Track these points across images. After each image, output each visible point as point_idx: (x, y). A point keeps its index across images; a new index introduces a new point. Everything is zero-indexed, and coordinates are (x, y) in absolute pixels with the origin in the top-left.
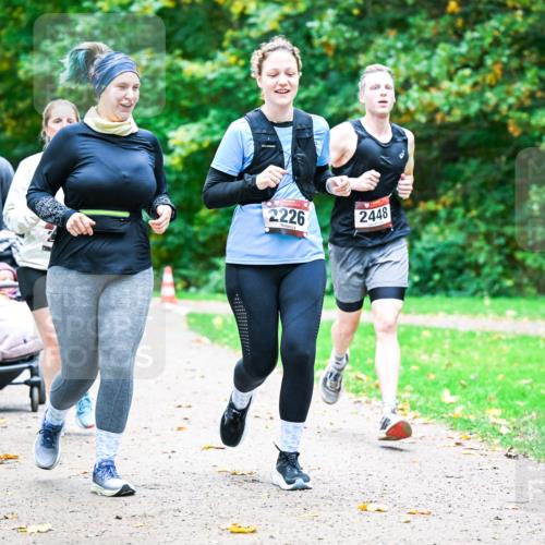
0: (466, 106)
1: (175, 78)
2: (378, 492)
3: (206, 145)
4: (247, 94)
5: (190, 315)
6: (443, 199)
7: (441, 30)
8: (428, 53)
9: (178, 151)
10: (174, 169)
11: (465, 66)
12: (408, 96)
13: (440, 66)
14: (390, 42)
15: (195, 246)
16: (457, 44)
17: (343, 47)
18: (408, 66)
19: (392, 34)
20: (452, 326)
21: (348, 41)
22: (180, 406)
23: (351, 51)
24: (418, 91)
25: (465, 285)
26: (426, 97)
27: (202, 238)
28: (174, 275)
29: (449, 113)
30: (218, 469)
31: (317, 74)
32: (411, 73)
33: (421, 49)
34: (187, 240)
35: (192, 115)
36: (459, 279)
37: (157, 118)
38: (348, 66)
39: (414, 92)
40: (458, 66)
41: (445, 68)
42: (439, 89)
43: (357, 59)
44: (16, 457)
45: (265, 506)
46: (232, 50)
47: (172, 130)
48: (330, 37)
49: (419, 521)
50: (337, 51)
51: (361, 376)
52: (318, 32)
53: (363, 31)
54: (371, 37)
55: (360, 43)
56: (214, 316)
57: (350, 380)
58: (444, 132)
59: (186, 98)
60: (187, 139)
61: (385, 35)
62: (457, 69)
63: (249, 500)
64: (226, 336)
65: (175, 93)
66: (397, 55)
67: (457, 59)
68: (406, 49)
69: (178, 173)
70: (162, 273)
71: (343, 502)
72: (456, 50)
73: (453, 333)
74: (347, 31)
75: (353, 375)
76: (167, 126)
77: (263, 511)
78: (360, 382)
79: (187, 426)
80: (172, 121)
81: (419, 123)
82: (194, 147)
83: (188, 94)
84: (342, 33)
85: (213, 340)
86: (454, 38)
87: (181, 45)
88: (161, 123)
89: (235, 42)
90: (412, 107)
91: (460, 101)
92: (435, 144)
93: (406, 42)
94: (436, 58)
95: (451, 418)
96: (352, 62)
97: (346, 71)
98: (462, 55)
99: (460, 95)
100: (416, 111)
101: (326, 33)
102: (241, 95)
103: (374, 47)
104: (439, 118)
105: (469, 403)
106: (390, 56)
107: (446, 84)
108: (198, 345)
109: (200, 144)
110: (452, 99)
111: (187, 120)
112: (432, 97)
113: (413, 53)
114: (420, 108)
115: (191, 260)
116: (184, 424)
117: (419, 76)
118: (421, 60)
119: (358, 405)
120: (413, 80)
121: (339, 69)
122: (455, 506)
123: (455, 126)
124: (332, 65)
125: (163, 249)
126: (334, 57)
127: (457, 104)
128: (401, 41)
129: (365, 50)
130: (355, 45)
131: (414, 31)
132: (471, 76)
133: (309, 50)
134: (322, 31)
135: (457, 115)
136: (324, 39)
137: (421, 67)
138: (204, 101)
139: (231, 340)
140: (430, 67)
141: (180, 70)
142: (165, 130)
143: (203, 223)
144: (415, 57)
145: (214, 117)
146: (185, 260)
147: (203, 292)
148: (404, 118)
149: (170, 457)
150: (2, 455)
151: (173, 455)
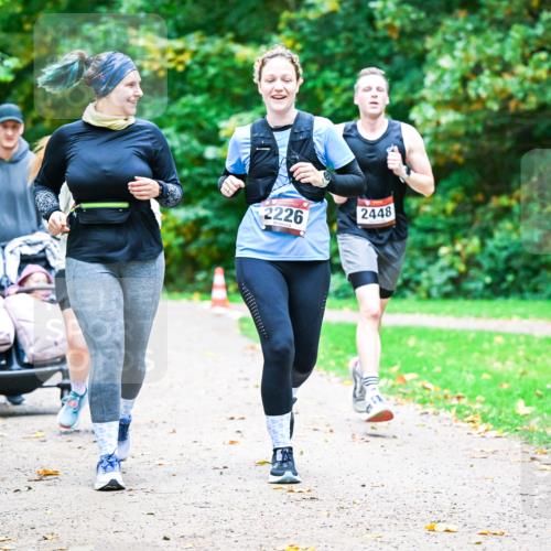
0: (542, 92)
1: (227, 63)
2: (447, 511)
6: (517, 193)
7: (514, 10)
8: (500, 35)
11: (541, 49)
12: (479, 82)
13: (514, 50)
14: (459, 23)
16: (533, 26)
17: (408, 29)
18: (479, 50)
19: (462, 14)
20: (527, 331)
21: (415, 22)
22: (232, 418)
23: (418, 34)
24: (489, 77)
25: (540, 287)
26: (499, 83)
28: (226, 276)
29: (524, 100)
31: (380, 59)
32: (482, 57)
33: (493, 32)
35: (245, 104)
36: (534, 281)
37: (207, 106)
38: (414, 49)
39: (486, 78)
40: (533, 48)
41: (519, 51)
42: (513, 74)
43: (423, 42)
44: (56, 473)
45: (324, 526)
46: (288, 33)
47: (222, 119)
48: (394, 18)
49: (490, 542)
50: (402, 33)
51: (428, 385)
52: (381, 13)
53: (429, 12)
54: (439, 18)
55: (427, 25)
57: (416, 390)
58: (519, 121)
59: (238, 85)
61: (454, 15)
62: (532, 53)
63: (306, 519)
65: (227, 79)
66: (467, 37)
67: (532, 41)
68: (477, 31)
70: (213, 274)
71: (408, 522)
72: (531, 32)
73: (529, 339)
74: (413, 12)
75: (419, 384)
76: (218, 115)
77: (322, 531)
78: (427, 392)
79: (240, 440)
80: (224, 110)
81: (491, 111)
83: (240, 81)
84: (408, 14)
86: (530, 19)
87: (232, 28)
88: (212, 113)
89: (291, 24)
90: (483, 94)
91: (535, 86)
92: (509, 134)
93: (477, 23)
94: (509, 40)
95: (526, 431)
96: (418, 45)
97: (412, 56)
98: (537, 37)
99: (535, 80)
100: (488, 98)
101: (390, 14)
103: (442, 29)
104: (512, 105)
105: (545, 415)
106: (460, 39)
107: (520, 69)
108: (250, 352)
110: (527, 85)
111: (239, 109)
112: (505, 83)
113: (485, 36)
114: (493, 95)
116: (236, 437)
117: (491, 60)
118: (494, 43)
119: (425, 416)
120: (484, 65)
121: (404, 53)
122: (531, 526)
123: (531, 114)
124: (396, 49)
125: (214, 248)
126: (399, 40)
127: (532, 90)
128: (472, 22)
129: (432, 32)
130: (422, 27)
131: (485, 11)
132: (547, 60)
133: (371, 33)
134: (386, 12)
135: (533, 102)
136: (388, 20)
137: (493, 50)
140: (503, 50)
141: (232, 55)
142: (215, 120)
144: (486, 40)
148: (475, 106)
149: (221, 473)
150: (41, 471)
151: (224, 471)
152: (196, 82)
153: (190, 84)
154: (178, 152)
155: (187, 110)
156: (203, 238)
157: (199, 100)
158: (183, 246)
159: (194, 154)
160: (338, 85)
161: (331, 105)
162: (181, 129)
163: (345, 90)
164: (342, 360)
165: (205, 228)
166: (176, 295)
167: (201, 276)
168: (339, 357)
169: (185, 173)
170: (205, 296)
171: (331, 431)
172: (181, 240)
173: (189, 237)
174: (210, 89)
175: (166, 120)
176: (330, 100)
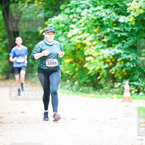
9: (132, 13)
10: (130, 24)
28: (130, 85)
47: (128, 2)
60: (138, 7)
70: (125, 84)
115: (140, 77)
125: (124, 70)
154: (104, 19)
156: (118, 65)
158: (108, 69)
159: (114, 20)
162: (107, 7)
165: (119, 60)
166: (104, 95)
167: (117, 85)
169: (109, 30)
170: (119, 95)
172: (107, 66)
173: (111, 64)
175: (98, 2)
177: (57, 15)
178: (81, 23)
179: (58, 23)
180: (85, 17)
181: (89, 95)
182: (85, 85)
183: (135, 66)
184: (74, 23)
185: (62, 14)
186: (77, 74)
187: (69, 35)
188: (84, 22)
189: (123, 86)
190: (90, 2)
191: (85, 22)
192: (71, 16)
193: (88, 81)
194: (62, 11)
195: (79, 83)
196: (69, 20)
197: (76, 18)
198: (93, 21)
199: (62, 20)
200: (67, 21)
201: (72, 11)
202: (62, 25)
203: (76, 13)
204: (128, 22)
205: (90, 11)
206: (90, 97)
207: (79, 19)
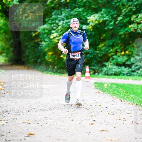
3: (101, 21)
4: (116, 3)
5: (95, 83)
9: (91, 24)
10: (89, 30)
15: (97, 58)
22: (92, 116)
27: (100, 55)
28: (89, 68)
30: (106, 139)
34: (94, 56)
35: (96, 11)
37: (83, 12)
44: (34, 134)
47: (88, 17)
56: (104, 83)
59: (94, 4)
60: (94, 20)
64: (109, 91)
65: (90, 3)
69: (91, 31)
70: (86, 68)
76: (87, 15)
79: (95, 123)
80: (89, 13)
82: (97, 22)
85: (104, 92)
88: (85, 14)
102: (113, 3)
109: (99, 21)
111: (94, 13)
115: (96, 63)
116: (93, 122)
138: (100, 5)
139: (110, 92)
142: (86, 16)
143: (100, 50)
145: (104, 11)
146: (93, 63)
147: (100, 75)
149: (88, 134)
150: (29, 133)
151: (89, 133)
152: (79, 4)
153: (78, 4)
155: (76, 13)
157: (80, 10)
160: (127, 4)
161: (125, 11)
163: (129, 6)
164: (129, 97)
168: (128, 95)
171: (125, 120)
174: (84, 6)
175: (69, 17)
176: (125, 10)
177: (44, 25)
178: (58, 30)
179: (44, 30)
180: (61, 26)
181: (64, 75)
182: (61, 68)
183: (92, 56)
184: (54, 30)
185: (47, 24)
186: (56, 62)
187: (52, 37)
188: (60, 29)
189: (85, 69)
190: (64, 16)
191: (62, 29)
192: (52, 26)
193: (63, 66)
194: (47, 22)
195: (58, 67)
196: (51, 28)
197: (56, 26)
198: (66, 28)
199: (47, 27)
200: (50, 28)
201: (53, 22)
202: (46, 31)
203: (56, 23)
204: (89, 29)
205: (64, 22)
206: (65, 76)
207: (57, 27)
